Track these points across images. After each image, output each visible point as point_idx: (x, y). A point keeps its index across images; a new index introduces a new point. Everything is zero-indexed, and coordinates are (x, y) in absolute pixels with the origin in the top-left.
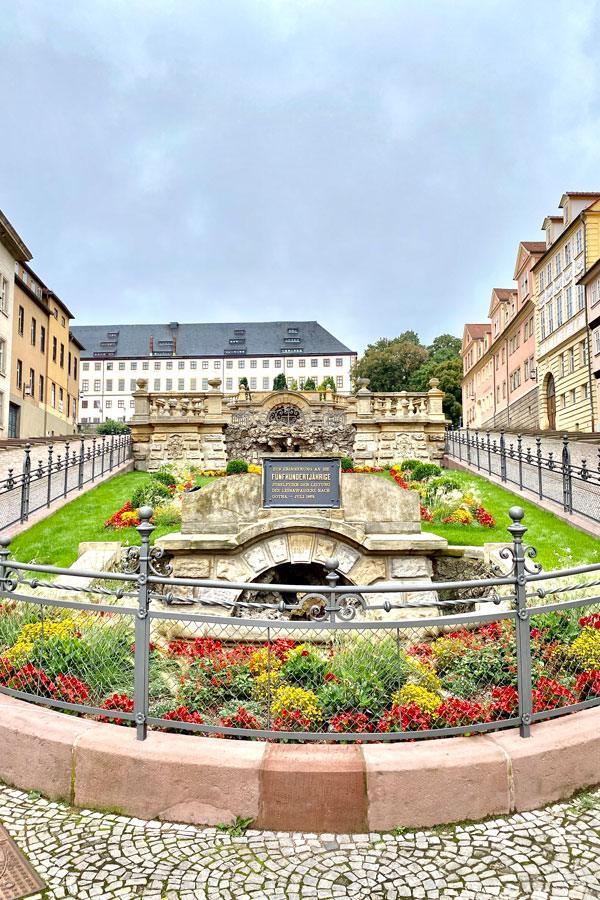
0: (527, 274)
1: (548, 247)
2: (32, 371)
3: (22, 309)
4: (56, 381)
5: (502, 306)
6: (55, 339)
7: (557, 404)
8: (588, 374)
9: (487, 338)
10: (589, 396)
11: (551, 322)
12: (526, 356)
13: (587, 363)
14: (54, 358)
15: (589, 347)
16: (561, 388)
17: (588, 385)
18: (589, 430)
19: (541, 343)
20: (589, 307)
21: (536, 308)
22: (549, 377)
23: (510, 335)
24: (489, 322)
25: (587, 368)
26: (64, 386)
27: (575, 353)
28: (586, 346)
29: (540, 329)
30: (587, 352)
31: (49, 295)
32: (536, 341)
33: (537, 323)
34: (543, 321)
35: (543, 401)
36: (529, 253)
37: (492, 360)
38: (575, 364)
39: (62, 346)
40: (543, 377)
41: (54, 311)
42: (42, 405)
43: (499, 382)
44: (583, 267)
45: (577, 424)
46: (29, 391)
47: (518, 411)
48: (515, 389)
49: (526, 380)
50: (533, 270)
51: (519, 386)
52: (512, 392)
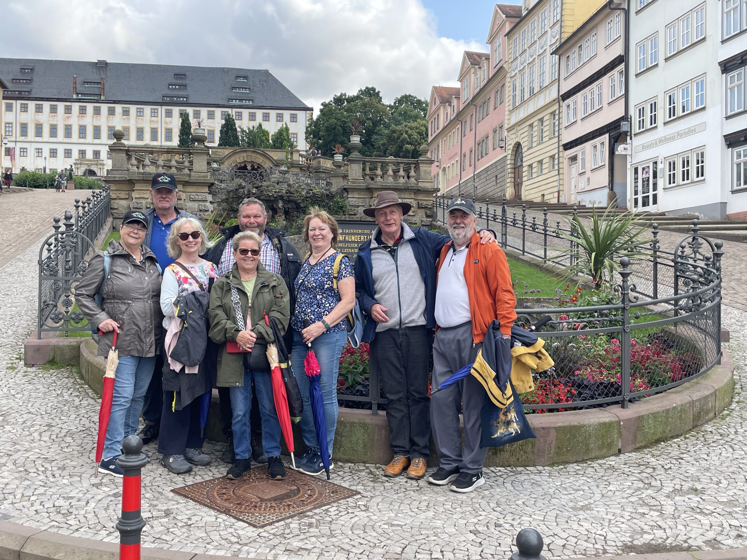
0: (501, 39)
1: (524, 13)
5: (472, 70)
7: (524, 174)
8: (556, 145)
9: (455, 102)
10: (556, 167)
11: (523, 91)
12: (496, 124)
13: (557, 134)
15: (559, 118)
16: (528, 158)
17: (556, 156)
18: (555, 201)
19: (511, 112)
20: (562, 77)
21: (508, 75)
22: (518, 145)
23: (479, 101)
24: (458, 85)
25: (556, 140)
27: (545, 124)
28: (557, 117)
29: (511, 97)
30: (557, 123)
32: (507, 109)
33: (508, 91)
34: (514, 89)
35: (509, 170)
36: (504, 16)
37: (459, 126)
38: (544, 135)
40: (511, 147)
43: (466, 149)
44: (558, 37)
45: (543, 195)
47: (484, 180)
48: (482, 157)
49: (494, 149)
50: (507, 35)
51: (486, 154)
52: (478, 160)
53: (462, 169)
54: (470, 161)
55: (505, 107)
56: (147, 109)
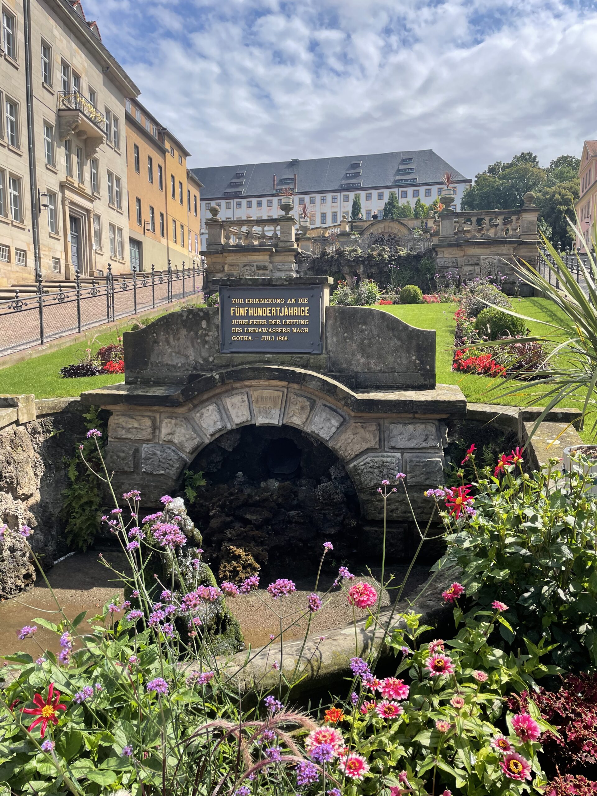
2: (152, 209)
3: (137, 148)
4: (177, 217)
6: (173, 177)
14: (174, 196)
26: (185, 223)
31: (163, 133)
39: (181, 184)
41: (170, 150)
42: (164, 241)
46: (149, 227)
56: (329, 196)
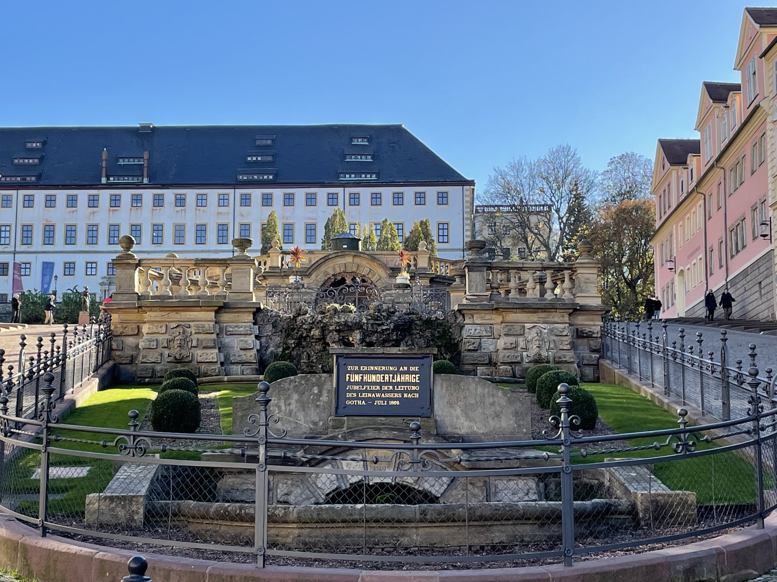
0: (755, 61)
5: (716, 112)
9: (693, 163)
12: (755, 198)
21: (769, 119)
23: (729, 161)
33: (770, 143)
36: (756, 26)
37: (701, 202)
43: (713, 241)
47: (742, 290)
48: (738, 251)
49: (755, 238)
50: (764, 55)
51: (744, 247)
52: (732, 257)
53: (708, 273)
54: (720, 259)
55: (767, 171)
